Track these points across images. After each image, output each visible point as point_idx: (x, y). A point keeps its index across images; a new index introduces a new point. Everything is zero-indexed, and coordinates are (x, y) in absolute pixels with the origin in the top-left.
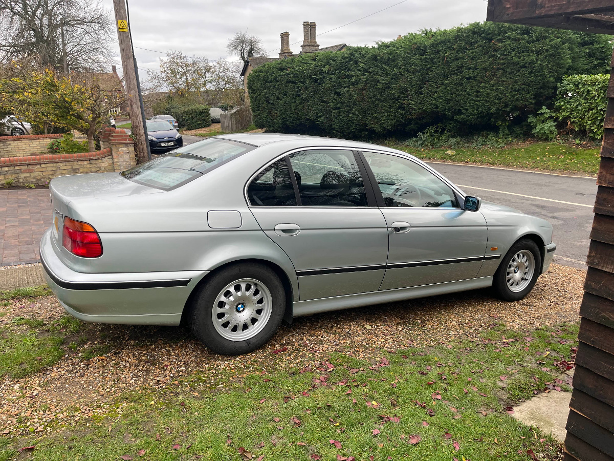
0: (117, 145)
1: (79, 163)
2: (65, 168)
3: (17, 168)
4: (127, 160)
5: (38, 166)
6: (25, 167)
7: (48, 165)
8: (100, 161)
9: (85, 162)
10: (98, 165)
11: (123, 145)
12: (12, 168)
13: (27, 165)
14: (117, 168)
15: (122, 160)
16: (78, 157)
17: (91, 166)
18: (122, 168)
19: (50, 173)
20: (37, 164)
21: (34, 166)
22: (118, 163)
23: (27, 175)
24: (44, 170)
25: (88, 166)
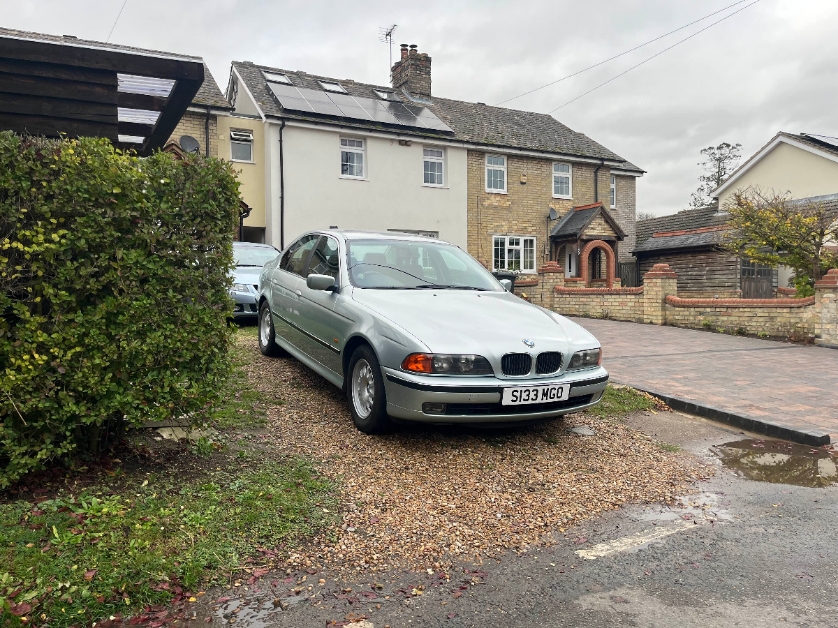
0: (822, 290)
1: (778, 310)
2: (762, 314)
3: (718, 310)
4: (832, 311)
5: (737, 310)
6: (724, 310)
7: (746, 310)
8: (802, 309)
9: (785, 310)
10: (801, 315)
11: (831, 290)
12: (713, 310)
13: (727, 308)
14: (818, 321)
15: (825, 310)
16: (777, 302)
17: (791, 316)
18: (824, 321)
19: (747, 319)
20: (736, 308)
21: (733, 310)
22: (820, 315)
23: (725, 318)
24: (741, 314)
25: (788, 315)
